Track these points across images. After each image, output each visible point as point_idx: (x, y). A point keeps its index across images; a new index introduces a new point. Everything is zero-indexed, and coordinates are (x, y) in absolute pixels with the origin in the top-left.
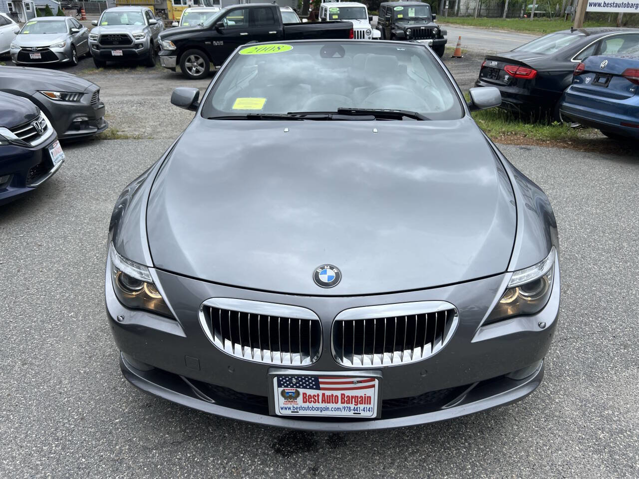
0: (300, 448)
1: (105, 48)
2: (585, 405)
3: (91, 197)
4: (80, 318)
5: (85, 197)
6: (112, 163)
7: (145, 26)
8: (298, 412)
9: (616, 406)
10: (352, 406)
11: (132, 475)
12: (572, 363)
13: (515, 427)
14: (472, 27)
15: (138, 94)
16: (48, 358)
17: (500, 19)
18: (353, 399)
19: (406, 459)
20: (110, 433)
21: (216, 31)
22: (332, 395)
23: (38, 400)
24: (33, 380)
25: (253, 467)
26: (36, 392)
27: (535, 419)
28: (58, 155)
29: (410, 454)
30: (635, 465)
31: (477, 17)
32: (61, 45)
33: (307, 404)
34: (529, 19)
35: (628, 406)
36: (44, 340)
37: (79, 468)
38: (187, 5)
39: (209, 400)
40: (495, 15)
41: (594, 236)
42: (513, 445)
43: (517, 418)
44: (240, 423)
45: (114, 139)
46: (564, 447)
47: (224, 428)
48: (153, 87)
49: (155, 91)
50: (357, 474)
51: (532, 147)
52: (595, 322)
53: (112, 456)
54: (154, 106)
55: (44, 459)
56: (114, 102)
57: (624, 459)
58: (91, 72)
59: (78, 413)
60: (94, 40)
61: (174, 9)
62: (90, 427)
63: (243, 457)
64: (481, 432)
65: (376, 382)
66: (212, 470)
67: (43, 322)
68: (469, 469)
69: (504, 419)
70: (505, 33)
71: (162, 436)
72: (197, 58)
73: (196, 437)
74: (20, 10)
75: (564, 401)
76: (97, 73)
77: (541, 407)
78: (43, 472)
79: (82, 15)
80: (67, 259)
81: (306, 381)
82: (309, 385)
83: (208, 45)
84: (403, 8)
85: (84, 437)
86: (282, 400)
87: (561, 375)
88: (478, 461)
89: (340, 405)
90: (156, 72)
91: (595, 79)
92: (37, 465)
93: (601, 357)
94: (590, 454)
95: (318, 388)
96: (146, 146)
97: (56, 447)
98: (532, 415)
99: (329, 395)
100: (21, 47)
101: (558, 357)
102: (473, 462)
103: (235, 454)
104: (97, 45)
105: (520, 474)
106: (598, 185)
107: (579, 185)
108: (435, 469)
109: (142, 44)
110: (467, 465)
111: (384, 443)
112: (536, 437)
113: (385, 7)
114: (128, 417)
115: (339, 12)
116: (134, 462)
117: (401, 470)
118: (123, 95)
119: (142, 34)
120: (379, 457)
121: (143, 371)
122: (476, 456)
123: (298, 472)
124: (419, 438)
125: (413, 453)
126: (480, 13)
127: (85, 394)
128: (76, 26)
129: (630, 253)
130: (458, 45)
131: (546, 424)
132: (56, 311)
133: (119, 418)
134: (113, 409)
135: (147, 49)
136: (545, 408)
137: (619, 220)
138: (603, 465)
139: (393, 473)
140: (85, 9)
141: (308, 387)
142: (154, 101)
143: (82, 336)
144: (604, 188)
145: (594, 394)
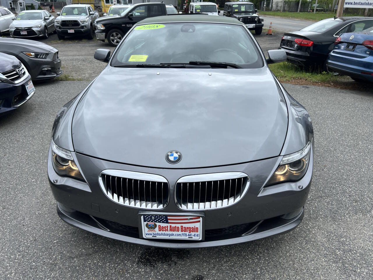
0: (161, 258)
1: (64, 28)
2: (330, 235)
3: (50, 114)
4: (38, 183)
5: (47, 113)
6: (64, 94)
7: (88, 16)
8: (156, 237)
9: (348, 235)
10: (188, 233)
11: (62, 272)
12: (324, 211)
13: (288, 247)
14: (280, 17)
15: (83, 55)
16: (18, 205)
17: (296, 12)
18: (188, 229)
19: (222, 265)
20: (51, 248)
21: (128, 19)
22: (176, 226)
23: (10, 229)
24: (8, 217)
25: (132, 269)
26: (9, 225)
27: (299, 243)
28: (31, 89)
29: (225, 262)
30: (357, 270)
31: (283, 11)
32: (39, 26)
33: (161, 232)
34: (313, 12)
35: (355, 236)
36: (17, 195)
37: (31, 268)
38: (113, 4)
39: (106, 229)
40: (293, 10)
41: (342, 137)
42: (286, 257)
43: (289, 242)
44: (127, 243)
45: (66, 80)
46: (316, 259)
47: (117, 246)
48: (92, 51)
49: (92, 53)
50: (193, 273)
51: (309, 86)
52: (339, 187)
53: (50, 261)
54: (91, 62)
55: (11, 263)
56: (68, 60)
57: (351, 266)
58: (56, 42)
59: (33, 237)
60: (58, 24)
61: (106, 6)
62: (39, 245)
63: (127, 263)
64: (267, 250)
65: (201, 219)
66: (108, 270)
67: (17, 184)
68: (259, 271)
69: (281, 243)
70: (299, 21)
71: (80, 251)
72: (117, 35)
73: (100, 251)
74: (16, 7)
75: (318, 233)
76: (59, 43)
77: (304, 236)
78: (10, 270)
79: (52, 10)
80: (33, 149)
81: (160, 218)
82: (162, 221)
83: (124, 26)
84: (238, 6)
85: (35, 251)
86: (146, 229)
87: (317, 218)
88: (264, 267)
89: (180, 233)
90: (94, 42)
91: (346, 46)
92: (7, 266)
93: (341, 207)
94: (331, 263)
95: (167, 222)
96: (84, 84)
97: (19, 256)
98: (298, 240)
99: (173, 226)
100: (16, 28)
101: (316, 207)
102: (261, 267)
103: (122, 261)
104: (60, 27)
105: (288, 274)
106: (347, 108)
107: (336, 108)
108: (239, 271)
109: (85, 26)
110: (258, 269)
111: (210, 256)
112: (300, 253)
113: (228, 5)
114: (61, 239)
115: (200, 8)
116: (63, 265)
117: (219, 271)
118: (73, 55)
119: (86, 20)
120: (206, 264)
121: (70, 213)
122: (263, 264)
123: (158, 272)
124: (230, 253)
125: (227, 262)
126: (284, 9)
127: (38, 226)
128: (48, 16)
129: (363, 148)
130: (270, 27)
131: (306, 246)
132: (25, 179)
133: (56, 240)
134: (53, 235)
135: (89, 29)
136: (306, 236)
137: (358, 128)
138: (338, 270)
139: (214, 273)
140: (54, 6)
141: (161, 222)
142: (92, 59)
143: (39, 193)
144: (350, 110)
145: (336, 228)
